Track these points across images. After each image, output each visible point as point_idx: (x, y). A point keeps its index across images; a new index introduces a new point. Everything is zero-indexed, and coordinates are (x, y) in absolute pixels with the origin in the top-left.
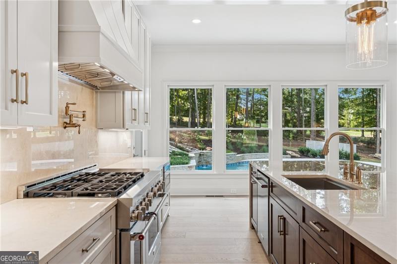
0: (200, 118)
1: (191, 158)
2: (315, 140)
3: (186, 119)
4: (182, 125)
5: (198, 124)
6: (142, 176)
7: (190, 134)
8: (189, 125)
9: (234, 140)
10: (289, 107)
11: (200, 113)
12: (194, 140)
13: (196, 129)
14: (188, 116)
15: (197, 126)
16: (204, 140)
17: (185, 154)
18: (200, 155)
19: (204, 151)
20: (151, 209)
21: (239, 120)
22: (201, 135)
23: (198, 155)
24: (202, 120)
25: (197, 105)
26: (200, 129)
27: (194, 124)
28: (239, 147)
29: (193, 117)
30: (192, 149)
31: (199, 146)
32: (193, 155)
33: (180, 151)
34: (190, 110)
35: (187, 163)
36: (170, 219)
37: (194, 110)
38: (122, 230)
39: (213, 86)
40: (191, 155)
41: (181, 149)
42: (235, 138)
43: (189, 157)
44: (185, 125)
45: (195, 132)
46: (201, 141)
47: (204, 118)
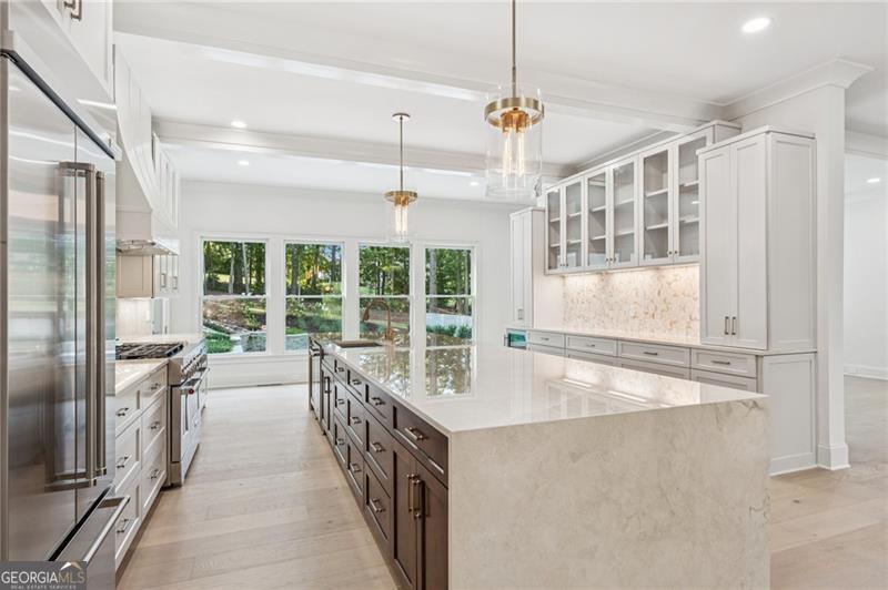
0: (251, 276)
1: (235, 342)
2: (435, 312)
3: (224, 278)
4: (216, 289)
5: (247, 288)
6: (181, 347)
7: (233, 304)
8: (231, 288)
9: (308, 314)
10: (401, 261)
11: (251, 269)
12: (240, 315)
13: (243, 296)
14: (228, 273)
15: (244, 290)
16: (256, 315)
17: (224, 337)
18: (250, 338)
19: (257, 332)
20: (204, 365)
21: (321, 281)
22: (253, 306)
23: (246, 339)
24: (254, 280)
25: (244, 254)
26: (249, 296)
27: (239, 288)
28: (317, 324)
29: (238, 275)
30: (235, 329)
31: (248, 324)
32: (239, 338)
33: (215, 332)
34: (233, 263)
35: (227, 351)
36: (206, 410)
37: (239, 262)
38: (172, 386)
39: (267, 240)
40: (233, 338)
41: (216, 328)
42: (310, 310)
43: (231, 342)
44: (222, 288)
45: (242, 301)
46: (251, 315)
47: (259, 278)
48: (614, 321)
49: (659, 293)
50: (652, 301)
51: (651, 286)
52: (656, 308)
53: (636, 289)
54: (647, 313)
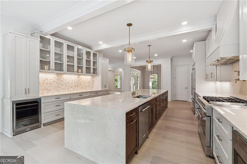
48: (64, 89)
49: (79, 81)
50: (77, 83)
51: (76, 79)
52: (78, 85)
53: (72, 80)
54: (75, 86)
